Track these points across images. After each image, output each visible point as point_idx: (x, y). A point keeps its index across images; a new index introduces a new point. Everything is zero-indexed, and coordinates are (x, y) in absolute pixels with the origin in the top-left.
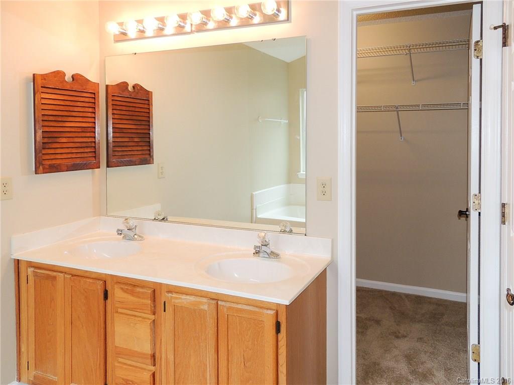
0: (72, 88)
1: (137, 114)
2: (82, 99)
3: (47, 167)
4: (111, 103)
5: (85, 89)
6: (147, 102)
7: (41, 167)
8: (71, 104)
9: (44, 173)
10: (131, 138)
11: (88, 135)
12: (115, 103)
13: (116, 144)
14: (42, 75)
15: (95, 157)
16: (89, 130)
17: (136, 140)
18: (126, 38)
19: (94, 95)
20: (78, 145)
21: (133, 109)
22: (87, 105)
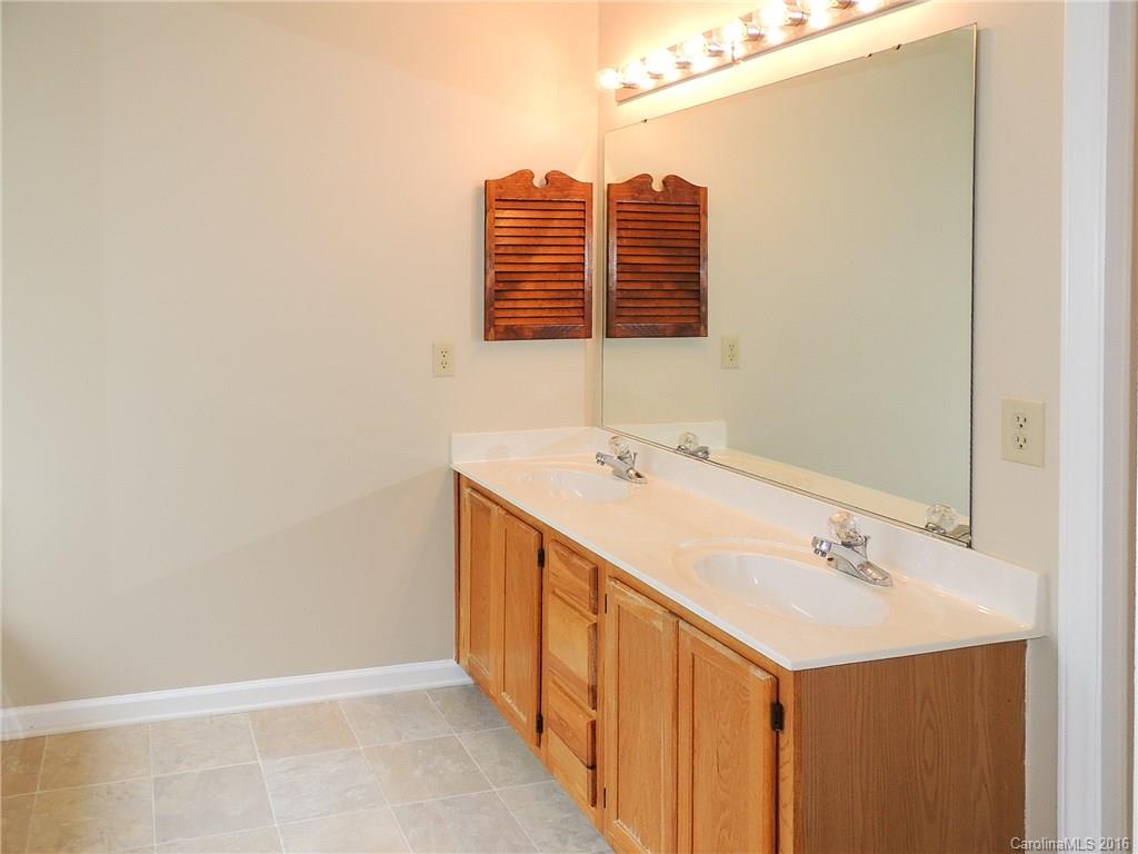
0: (545, 196)
1: (670, 235)
2: (561, 215)
3: (502, 330)
4: (615, 217)
5: (566, 197)
6: (693, 210)
7: (492, 330)
8: (542, 224)
9: (496, 340)
10: (655, 284)
11: (572, 277)
12: (622, 216)
13: (625, 294)
14: (496, 181)
15: (583, 317)
16: (572, 268)
17: (667, 286)
18: (632, 93)
19: (584, 206)
20: (552, 295)
21: (662, 226)
22: (570, 224)
